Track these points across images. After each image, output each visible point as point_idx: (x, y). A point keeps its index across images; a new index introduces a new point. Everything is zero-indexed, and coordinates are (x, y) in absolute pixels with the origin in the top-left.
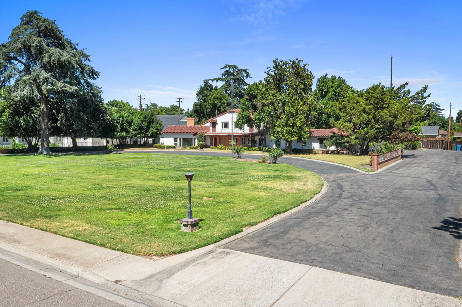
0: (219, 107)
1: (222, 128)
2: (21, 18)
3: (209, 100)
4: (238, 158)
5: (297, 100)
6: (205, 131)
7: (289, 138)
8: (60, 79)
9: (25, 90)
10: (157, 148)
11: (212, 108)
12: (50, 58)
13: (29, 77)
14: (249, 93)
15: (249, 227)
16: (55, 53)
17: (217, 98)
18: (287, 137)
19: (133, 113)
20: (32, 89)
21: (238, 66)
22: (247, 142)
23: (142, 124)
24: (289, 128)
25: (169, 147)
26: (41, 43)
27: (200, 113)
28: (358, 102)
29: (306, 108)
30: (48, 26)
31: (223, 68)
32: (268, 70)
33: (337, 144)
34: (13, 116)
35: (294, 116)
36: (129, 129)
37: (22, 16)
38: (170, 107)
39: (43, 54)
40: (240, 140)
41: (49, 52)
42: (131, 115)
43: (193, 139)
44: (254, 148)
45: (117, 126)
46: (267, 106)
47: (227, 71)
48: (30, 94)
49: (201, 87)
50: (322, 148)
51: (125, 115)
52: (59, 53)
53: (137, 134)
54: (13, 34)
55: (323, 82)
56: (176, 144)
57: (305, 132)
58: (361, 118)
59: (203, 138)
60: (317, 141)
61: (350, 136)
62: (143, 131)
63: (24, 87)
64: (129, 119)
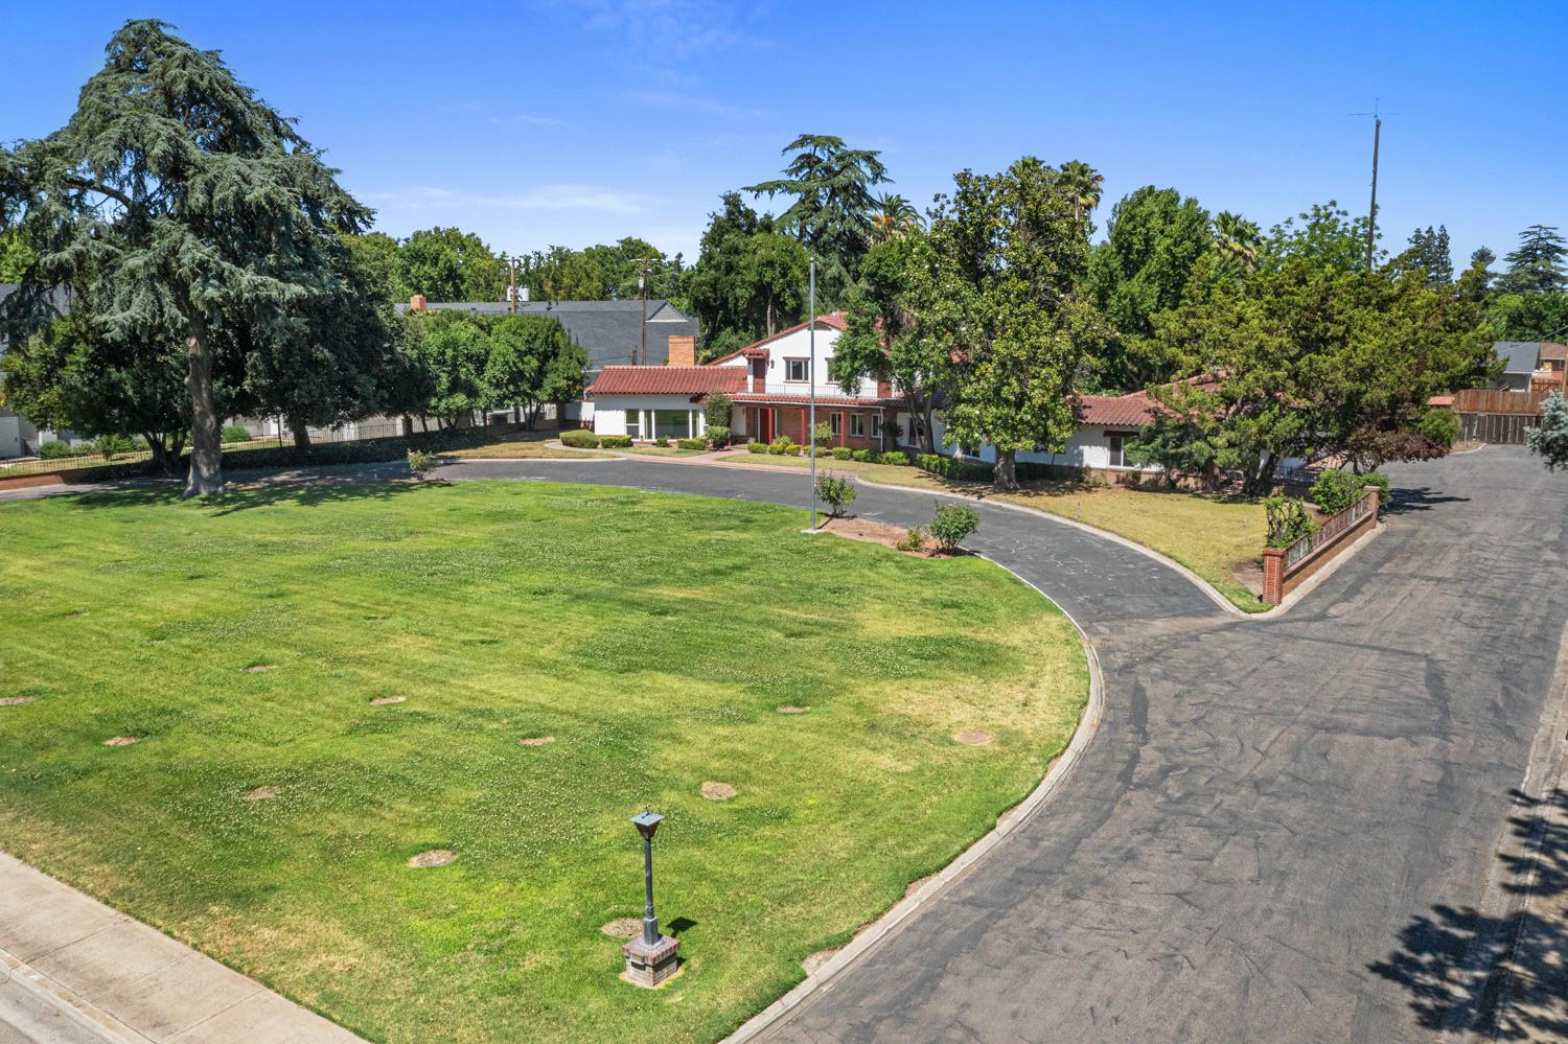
0: (779, 295)
1: (788, 378)
2: (108, 48)
3: (745, 268)
4: (835, 516)
5: (1034, 314)
6: (730, 386)
7: (1005, 442)
8: (244, 259)
9: (136, 301)
10: (571, 445)
11: (752, 299)
12: (210, 193)
13: (146, 259)
14: (876, 273)
15: (827, 954)
16: (225, 175)
17: (771, 264)
18: (998, 440)
19: (489, 326)
20: (158, 297)
21: (844, 141)
22: (869, 429)
23: (520, 365)
24: (1006, 411)
25: (610, 443)
26: (177, 141)
27: (715, 310)
28: (1241, 319)
29: (1063, 342)
30: (196, 78)
31: (792, 147)
32: (937, 205)
33: (1165, 460)
34: (99, 363)
35: (1022, 371)
36: (477, 381)
37: (109, 41)
38: (616, 245)
39: (186, 179)
40: (847, 423)
41: (206, 172)
42: (483, 334)
43: (691, 415)
44: (889, 454)
45: (438, 377)
46: (932, 335)
47: (808, 156)
48: (153, 317)
49: (717, 218)
50: (1119, 464)
51: (463, 336)
52: (239, 173)
53: (505, 397)
54: (83, 109)
55: (1132, 218)
56: (633, 432)
57: (1059, 423)
58: (1251, 379)
59: (723, 412)
60: (1103, 439)
61: (1209, 438)
62: (525, 387)
63: (131, 292)
64: (475, 351)
